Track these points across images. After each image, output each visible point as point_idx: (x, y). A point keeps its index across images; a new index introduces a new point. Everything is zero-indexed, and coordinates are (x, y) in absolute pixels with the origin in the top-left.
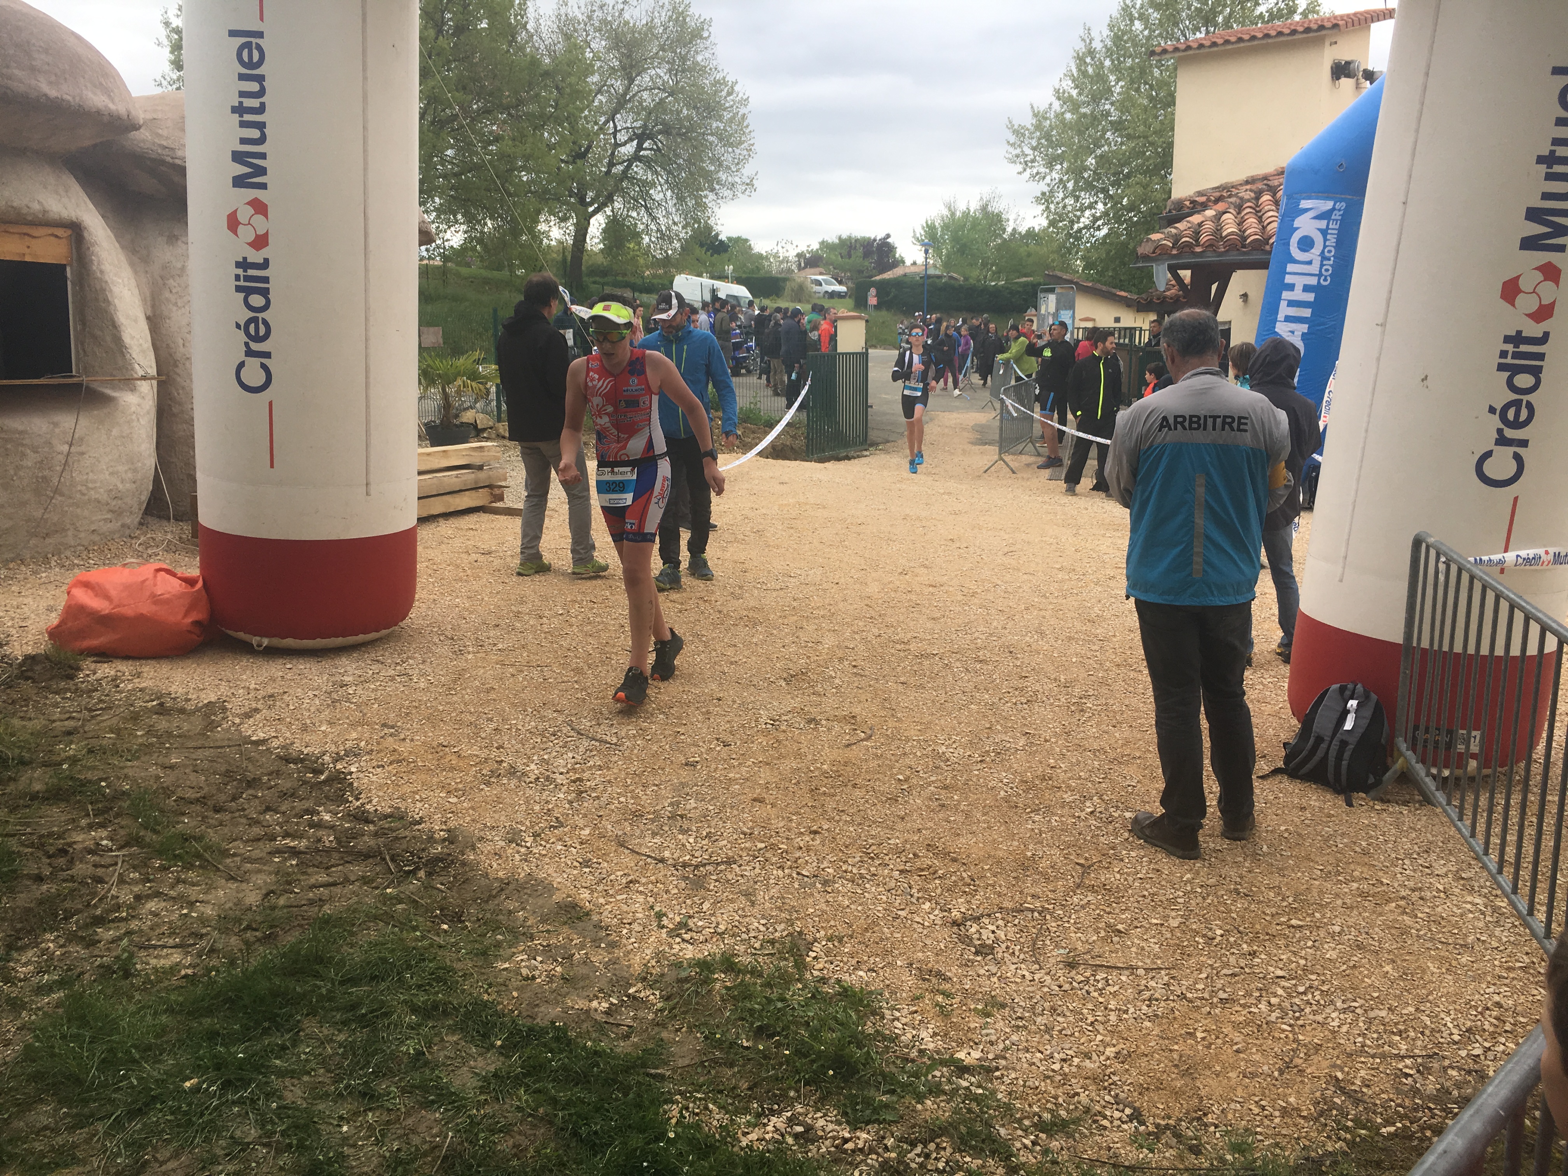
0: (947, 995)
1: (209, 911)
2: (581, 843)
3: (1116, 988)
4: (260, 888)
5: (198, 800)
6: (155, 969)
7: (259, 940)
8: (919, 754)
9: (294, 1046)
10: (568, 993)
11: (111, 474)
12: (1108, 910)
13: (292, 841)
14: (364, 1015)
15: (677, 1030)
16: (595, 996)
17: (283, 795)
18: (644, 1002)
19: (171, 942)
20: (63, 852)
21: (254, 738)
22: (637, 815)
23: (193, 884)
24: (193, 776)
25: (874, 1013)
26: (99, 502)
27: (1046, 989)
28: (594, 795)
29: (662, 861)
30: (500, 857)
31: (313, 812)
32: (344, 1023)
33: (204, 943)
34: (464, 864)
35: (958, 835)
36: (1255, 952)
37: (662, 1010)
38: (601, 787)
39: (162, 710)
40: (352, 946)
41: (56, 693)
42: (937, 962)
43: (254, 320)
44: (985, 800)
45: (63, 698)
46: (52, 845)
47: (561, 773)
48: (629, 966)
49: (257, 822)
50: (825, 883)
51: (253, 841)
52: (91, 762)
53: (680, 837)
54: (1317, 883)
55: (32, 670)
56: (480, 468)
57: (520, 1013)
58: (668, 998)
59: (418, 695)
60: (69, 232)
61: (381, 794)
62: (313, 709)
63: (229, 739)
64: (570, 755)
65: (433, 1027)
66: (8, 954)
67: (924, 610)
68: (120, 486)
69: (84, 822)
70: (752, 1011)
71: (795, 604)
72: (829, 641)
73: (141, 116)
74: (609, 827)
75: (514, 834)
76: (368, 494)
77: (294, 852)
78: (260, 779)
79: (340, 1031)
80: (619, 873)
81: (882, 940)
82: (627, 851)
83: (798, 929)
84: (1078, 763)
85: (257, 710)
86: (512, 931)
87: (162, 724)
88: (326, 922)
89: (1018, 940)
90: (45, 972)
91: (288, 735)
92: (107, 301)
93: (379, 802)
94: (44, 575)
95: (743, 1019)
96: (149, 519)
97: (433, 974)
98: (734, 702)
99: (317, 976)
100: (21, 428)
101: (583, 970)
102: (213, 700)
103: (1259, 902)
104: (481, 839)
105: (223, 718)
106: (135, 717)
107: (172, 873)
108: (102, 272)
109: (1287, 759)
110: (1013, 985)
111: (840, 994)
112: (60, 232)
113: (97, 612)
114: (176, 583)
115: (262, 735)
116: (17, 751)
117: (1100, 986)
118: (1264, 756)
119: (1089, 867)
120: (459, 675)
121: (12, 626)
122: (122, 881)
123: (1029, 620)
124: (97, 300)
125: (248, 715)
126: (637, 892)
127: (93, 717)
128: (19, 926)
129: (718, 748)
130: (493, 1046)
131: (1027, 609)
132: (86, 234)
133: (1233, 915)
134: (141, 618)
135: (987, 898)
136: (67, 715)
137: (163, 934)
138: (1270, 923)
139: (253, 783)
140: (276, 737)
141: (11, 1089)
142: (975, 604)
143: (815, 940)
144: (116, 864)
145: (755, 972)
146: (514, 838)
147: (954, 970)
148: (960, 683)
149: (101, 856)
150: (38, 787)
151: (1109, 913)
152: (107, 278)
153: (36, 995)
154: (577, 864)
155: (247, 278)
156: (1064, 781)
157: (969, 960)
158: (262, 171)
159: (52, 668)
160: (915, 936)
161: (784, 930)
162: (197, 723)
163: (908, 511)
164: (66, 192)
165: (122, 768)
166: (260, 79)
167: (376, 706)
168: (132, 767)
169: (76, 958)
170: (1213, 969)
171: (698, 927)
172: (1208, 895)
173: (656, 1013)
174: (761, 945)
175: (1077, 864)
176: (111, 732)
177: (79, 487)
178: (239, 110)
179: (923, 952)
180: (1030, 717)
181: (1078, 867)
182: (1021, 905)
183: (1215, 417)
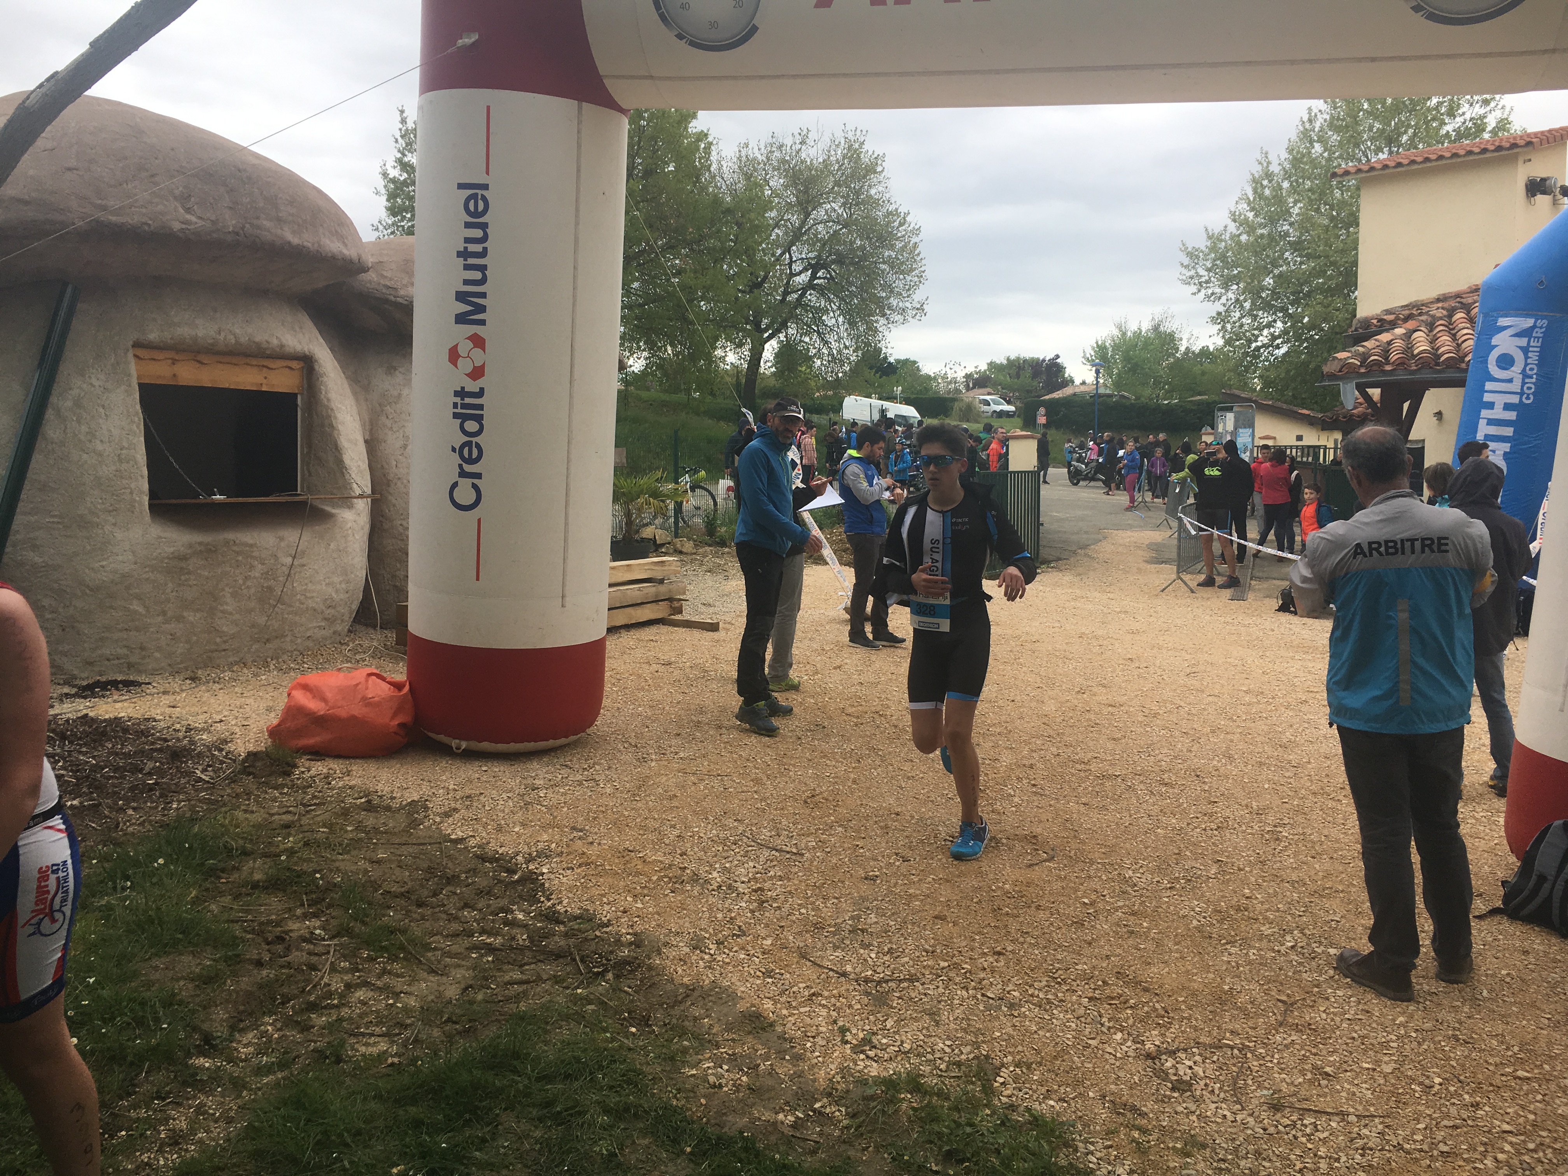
0: (1144, 1131)
1: (412, 1002)
2: (764, 953)
3: (1326, 1134)
4: (459, 982)
5: (402, 894)
6: (363, 1055)
7: (459, 1033)
8: (1104, 877)
9: (493, 1139)
10: (754, 1104)
11: (328, 585)
12: (1314, 1051)
13: (488, 938)
14: (559, 1113)
15: (864, 1149)
16: (781, 1108)
17: (480, 893)
18: (830, 1118)
19: (378, 1030)
20: (280, 939)
21: (453, 837)
22: (818, 927)
23: (398, 976)
24: (397, 871)
25: (1067, 1145)
26: (315, 610)
27: (1249, 1132)
28: (775, 905)
29: (844, 974)
30: (685, 963)
31: (507, 911)
32: (540, 1120)
33: (408, 1033)
34: (650, 968)
35: (1150, 964)
36: (1478, 1104)
37: (847, 1127)
38: (782, 897)
39: (370, 807)
40: (546, 1043)
41: (276, 788)
42: (1132, 1096)
43: (468, 444)
44: (1176, 928)
45: (281, 793)
46: (270, 932)
47: (743, 882)
48: (814, 1081)
49: (456, 918)
50: (1011, 1006)
51: (452, 936)
52: (306, 854)
53: (862, 951)
54: (1545, 1032)
55: (254, 766)
56: (661, 581)
57: (708, 1120)
58: (854, 1116)
59: (603, 801)
60: (302, 364)
61: (570, 895)
62: (507, 811)
63: (430, 837)
64: (751, 864)
65: (625, 1129)
66: (231, 1035)
67: (1104, 731)
68: (335, 596)
69: (299, 912)
70: (940, 1135)
72: (1007, 758)
73: (370, 260)
74: (791, 938)
75: (698, 941)
76: (563, 606)
77: (490, 949)
78: (458, 877)
79: (536, 1127)
80: (802, 985)
81: (1072, 1069)
82: (809, 963)
83: (985, 1053)
84: (1276, 894)
85: (455, 810)
86: (697, 1037)
87: (370, 821)
88: (522, 1018)
89: (1217, 1077)
90: (264, 1054)
91: (484, 834)
92: (331, 426)
93: (569, 903)
94: (264, 677)
95: (931, 1142)
96: (358, 627)
97: (624, 1075)
98: (912, 817)
99: (515, 1071)
100: (251, 542)
101: (770, 1082)
102: (415, 799)
103: (1481, 1050)
104: (666, 944)
105: (425, 817)
106: (345, 813)
107: (379, 963)
108: (329, 400)
109: (1507, 899)
110: (1214, 1125)
111: (1030, 1123)
112: (295, 364)
113: (315, 713)
114: (385, 686)
115: (460, 834)
116: (241, 842)
117: (1308, 1131)
118: (1481, 895)
119: (1292, 1004)
120: (643, 783)
121: (236, 725)
122: (333, 969)
123: (1216, 744)
124: (323, 424)
125: (447, 815)
126: (820, 1005)
127: (307, 812)
128: (242, 1008)
129: (897, 863)
130: (683, 1152)
131: (1213, 732)
132: (316, 367)
133: (1453, 1063)
134: (353, 719)
135: (1183, 1032)
136: (284, 810)
137: (371, 1022)
138: (1494, 1073)
139: (452, 880)
140: (473, 837)
141: (234, 1165)
142: (1157, 726)
143: (1003, 1065)
144: (328, 953)
145: (940, 1094)
146: (697, 945)
147: (1149, 1106)
148: (1144, 806)
149: (315, 945)
150: (257, 876)
151: (1315, 1055)
152: (333, 405)
153: (256, 1075)
154: (760, 974)
155: (464, 406)
156: (1260, 913)
157: (1165, 1096)
158: (482, 309)
159: (272, 765)
160: (1107, 1067)
161: (970, 1053)
162: (402, 821)
163: (1083, 630)
164: (301, 328)
165: (334, 861)
166: (484, 226)
167: (565, 809)
168: (343, 860)
169: (292, 1041)
170: (1432, 1119)
171: (882, 1044)
172: (1424, 1041)
173: (842, 1130)
174: (947, 1067)
175: (1279, 1000)
176: (324, 826)
177: (298, 597)
178: (463, 254)
179: (1117, 1085)
180: (1221, 844)
181: (1280, 1004)
182: (1220, 1041)
183: (1412, 541)
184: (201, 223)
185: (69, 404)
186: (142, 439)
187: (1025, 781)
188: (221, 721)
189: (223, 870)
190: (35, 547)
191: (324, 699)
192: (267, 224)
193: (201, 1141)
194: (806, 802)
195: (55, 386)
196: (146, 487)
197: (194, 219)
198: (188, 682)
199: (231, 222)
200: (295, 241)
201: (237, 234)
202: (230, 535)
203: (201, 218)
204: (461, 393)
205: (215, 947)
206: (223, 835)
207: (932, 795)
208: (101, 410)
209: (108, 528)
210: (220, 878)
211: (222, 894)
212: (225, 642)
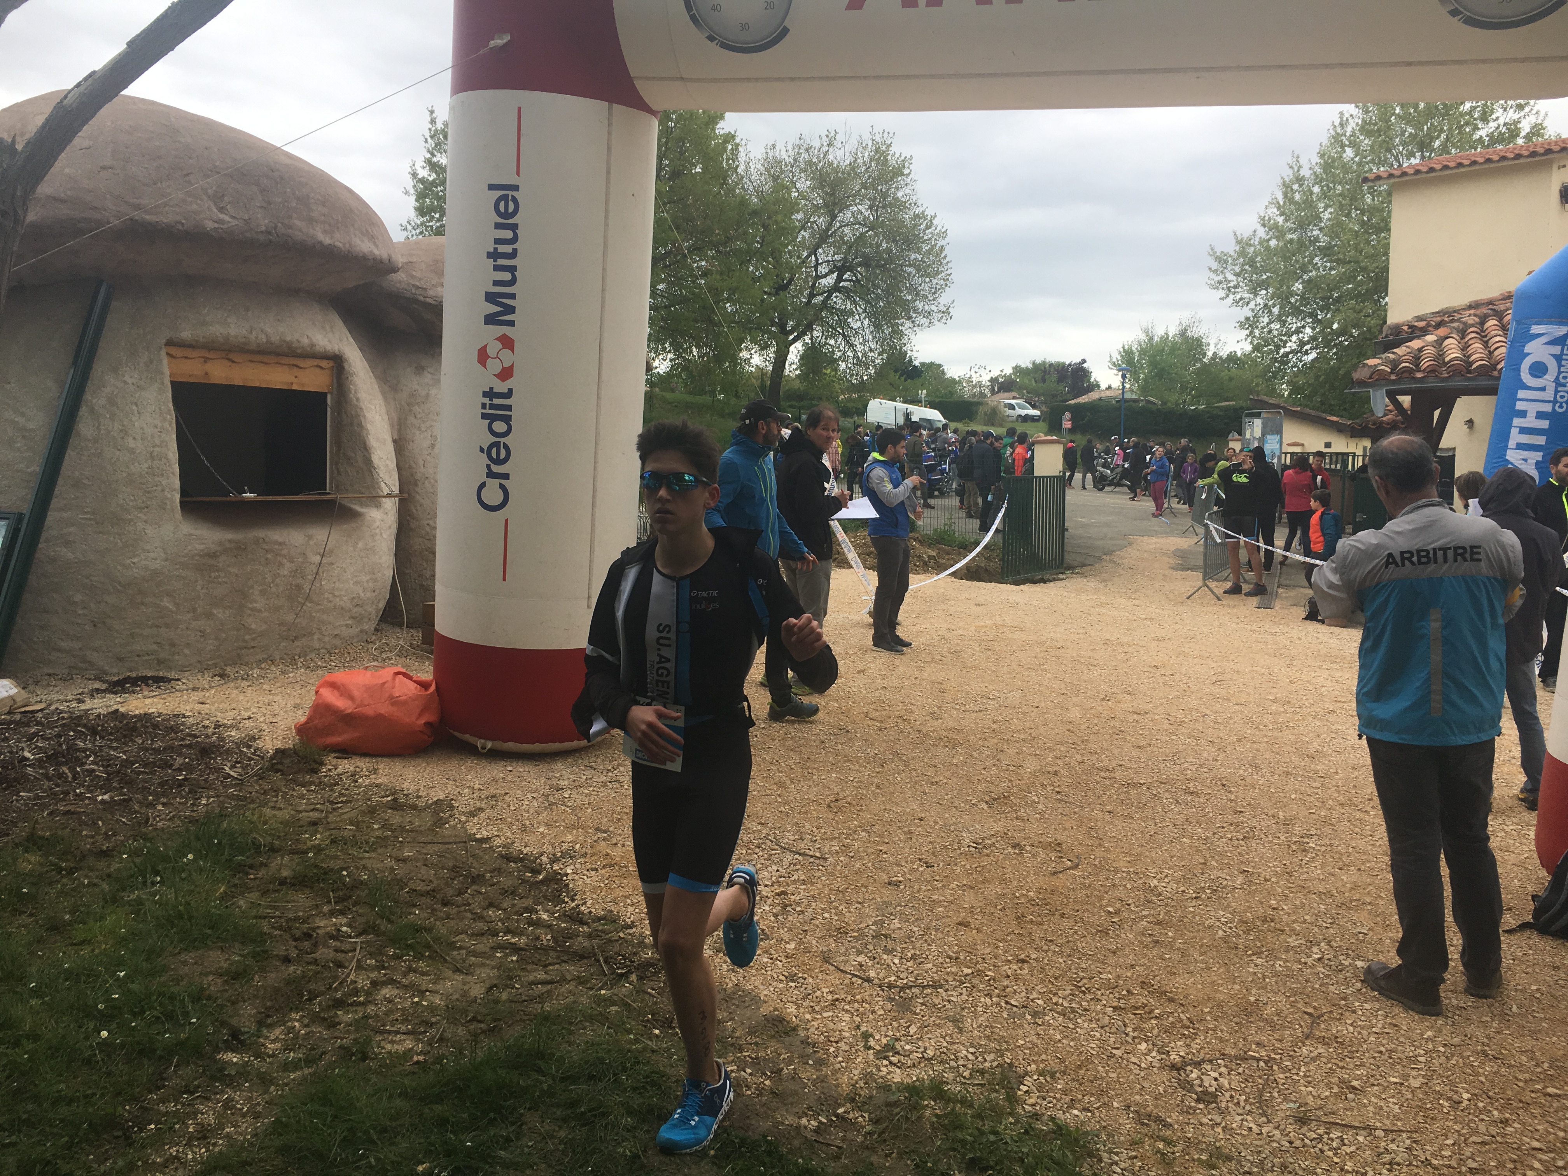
0: (1168, 1142)
1: (437, 1000)
2: (787, 957)
3: (1353, 1148)
4: (484, 982)
5: (428, 893)
6: (389, 1053)
7: (484, 1032)
8: (1129, 886)
9: (518, 1139)
10: (778, 1108)
11: (356, 583)
12: (1341, 1064)
13: (513, 937)
14: (583, 1114)
15: (887, 1156)
16: (804, 1113)
17: (505, 892)
18: (853, 1124)
19: (403, 1028)
20: (308, 936)
21: (478, 836)
22: (842, 932)
23: (424, 974)
24: (423, 870)
25: (1091, 1155)
26: (342, 608)
27: (1275, 1145)
28: (798, 909)
29: (868, 980)
31: (531, 911)
32: (565, 1120)
33: (433, 1031)
35: (1175, 974)
36: (1507, 1120)
37: (870, 1133)
38: (805, 901)
39: (395, 805)
40: (570, 1044)
41: (303, 785)
42: (1156, 1107)
43: (496, 444)
44: (1202, 938)
45: (308, 791)
46: (297, 928)
48: (837, 1086)
49: (481, 918)
51: (477, 935)
52: (333, 852)
53: (885, 957)
55: (281, 763)
57: (732, 1124)
58: (877, 1122)
60: (331, 364)
61: (595, 896)
62: (531, 811)
63: (456, 836)
64: (775, 868)
65: (648, 1131)
66: (258, 1030)
67: (1128, 738)
68: (362, 595)
69: (326, 909)
70: (963, 1142)
71: (995, 726)
72: (1031, 765)
73: (400, 260)
74: (814, 942)
77: (515, 949)
78: (484, 876)
79: (560, 1127)
81: (1096, 1078)
82: (832, 968)
83: (1008, 1061)
84: (1303, 905)
85: (481, 809)
87: (396, 819)
88: (546, 1018)
89: (1243, 1089)
90: (291, 1050)
91: (509, 834)
92: (360, 425)
93: (593, 904)
94: (291, 675)
95: (955, 1150)
96: (384, 626)
97: (647, 1077)
98: (936, 822)
99: (539, 1071)
100: (280, 540)
101: (791, 1086)
102: (441, 798)
103: (1510, 1066)
105: (451, 816)
106: (372, 811)
107: (405, 962)
108: (358, 399)
109: (1537, 913)
110: (1239, 1138)
111: (1054, 1132)
112: (324, 364)
113: (342, 711)
114: (412, 685)
115: (485, 833)
116: (269, 839)
117: (1335, 1145)
118: (1510, 909)
119: (1319, 1017)
121: (264, 722)
122: (360, 967)
123: (1242, 753)
124: (352, 424)
125: (472, 814)
126: (843, 1010)
127: (334, 809)
128: (269, 1004)
129: (921, 869)
130: (706, 1155)
131: (1239, 741)
132: (346, 366)
133: (1482, 1079)
134: (380, 717)
135: (1207, 1043)
136: (312, 807)
137: (397, 1020)
138: (1523, 1089)
139: (477, 879)
140: (498, 836)
141: (261, 1160)
142: (1183, 734)
143: (1027, 1073)
144: (355, 950)
145: (963, 1102)
147: (1174, 1117)
148: (1170, 815)
149: (342, 942)
150: (285, 873)
151: (1343, 1068)
152: (361, 405)
153: (283, 1071)
154: (784, 978)
155: (492, 407)
156: (1287, 924)
157: (1190, 1107)
158: (511, 310)
159: (299, 762)
160: (1131, 1077)
161: (993, 1061)
162: (427, 819)
163: (1108, 637)
164: (332, 328)
165: (361, 859)
166: (514, 227)
167: (590, 810)
168: (369, 858)
169: (319, 1038)
170: (1460, 1135)
171: (905, 1051)
172: (1453, 1056)
173: (865, 1136)
174: (971, 1074)
175: (1305, 1012)
176: (351, 824)
177: (326, 595)
178: (494, 255)
179: (1141, 1095)
180: (1248, 854)
181: (1307, 1017)
182: (1245, 1053)
183: (1445, 550)
184: (234, 222)
185: (102, 401)
186: (174, 436)
187: (1049, 788)
188: (250, 718)
189: (251, 867)
190: (68, 543)
191: (351, 698)
192: (298, 223)
193: (228, 1136)
194: (829, 806)
195: (89, 384)
196: (177, 483)
197: (227, 218)
198: (217, 678)
199: (263, 222)
200: (327, 240)
201: (269, 233)
202: (260, 533)
203: (234, 217)
204: (490, 394)
205: (242, 943)
206: (251, 831)
207: (956, 801)
208: (134, 407)
209: (140, 525)
210: (247, 874)
211: (249, 890)
212: (254, 639)
